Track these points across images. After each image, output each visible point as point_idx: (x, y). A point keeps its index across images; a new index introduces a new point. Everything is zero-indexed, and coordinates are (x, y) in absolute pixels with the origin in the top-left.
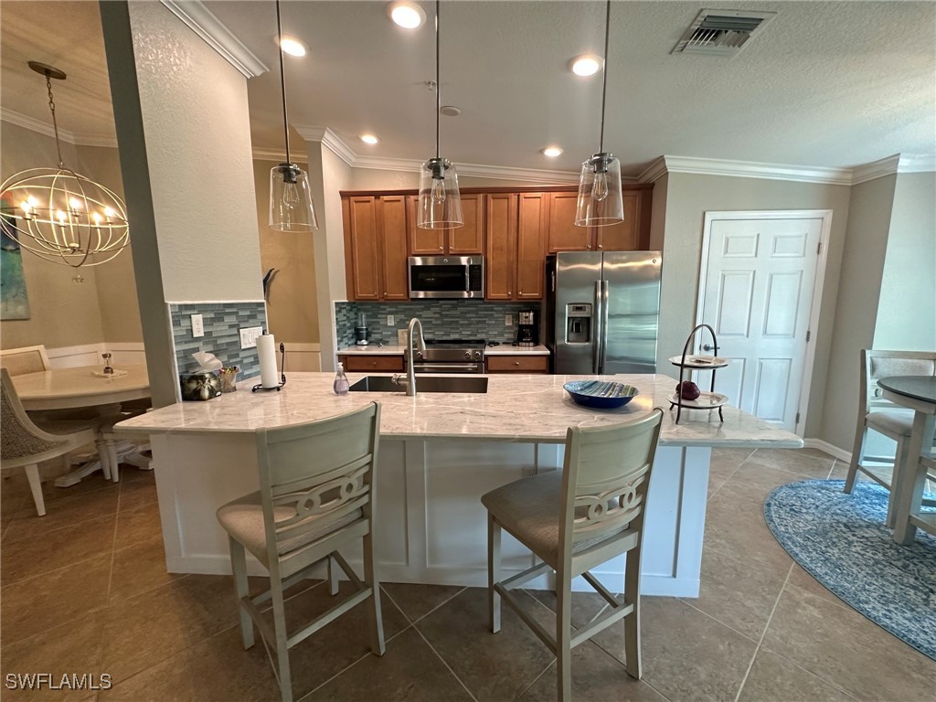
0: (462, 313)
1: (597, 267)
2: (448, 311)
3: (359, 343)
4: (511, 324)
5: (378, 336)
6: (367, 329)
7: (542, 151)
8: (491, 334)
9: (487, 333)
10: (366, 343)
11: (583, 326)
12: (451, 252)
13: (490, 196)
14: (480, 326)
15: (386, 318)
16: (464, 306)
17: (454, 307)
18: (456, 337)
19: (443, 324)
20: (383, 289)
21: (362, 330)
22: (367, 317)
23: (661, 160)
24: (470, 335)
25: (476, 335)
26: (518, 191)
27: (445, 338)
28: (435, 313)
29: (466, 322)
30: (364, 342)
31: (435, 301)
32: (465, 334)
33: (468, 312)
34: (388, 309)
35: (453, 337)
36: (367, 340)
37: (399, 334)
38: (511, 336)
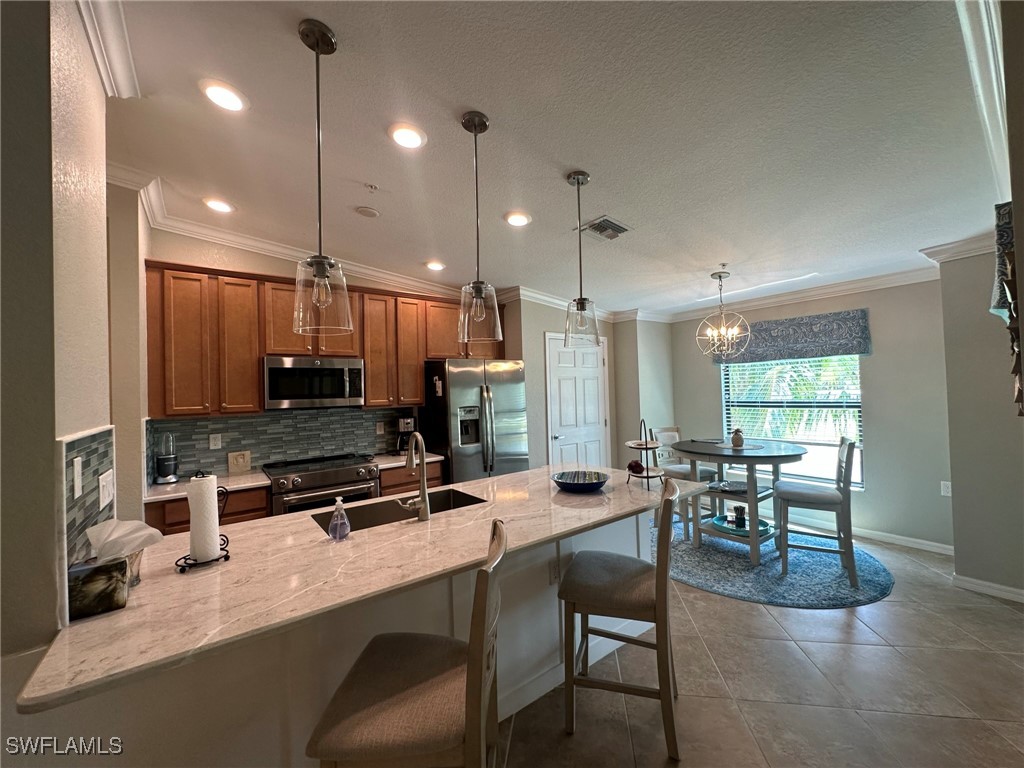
0: (322, 424)
1: (479, 369)
2: (306, 422)
3: (161, 480)
4: (382, 432)
5: (193, 467)
6: (175, 458)
7: (425, 264)
8: (362, 447)
9: (355, 445)
10: (174, 480)
11: (473, 429)
12: (321, 353)
13: (366, 296)
14: (347, 437)
15: (208, 439)
16: (327, 416)
17: (314, 418)
18: (316, 454)
19: (297, 441)
20: (219, 398)
21: (169, 460)
22: (177, 439)
23: (517, 289)
24: (335, 449)
25: (342, 449)
26: (396, 295)
27: (301, 457)
28: (286, 427)
29: (329, 435)
30: (172, 478)
31: (290, 412)
32: (329, 449)
33: (332, 423)
34: (211, 426)
35: (312, 454)
36: (175, 473)
37: (231, 460)
38: (384, 446)
